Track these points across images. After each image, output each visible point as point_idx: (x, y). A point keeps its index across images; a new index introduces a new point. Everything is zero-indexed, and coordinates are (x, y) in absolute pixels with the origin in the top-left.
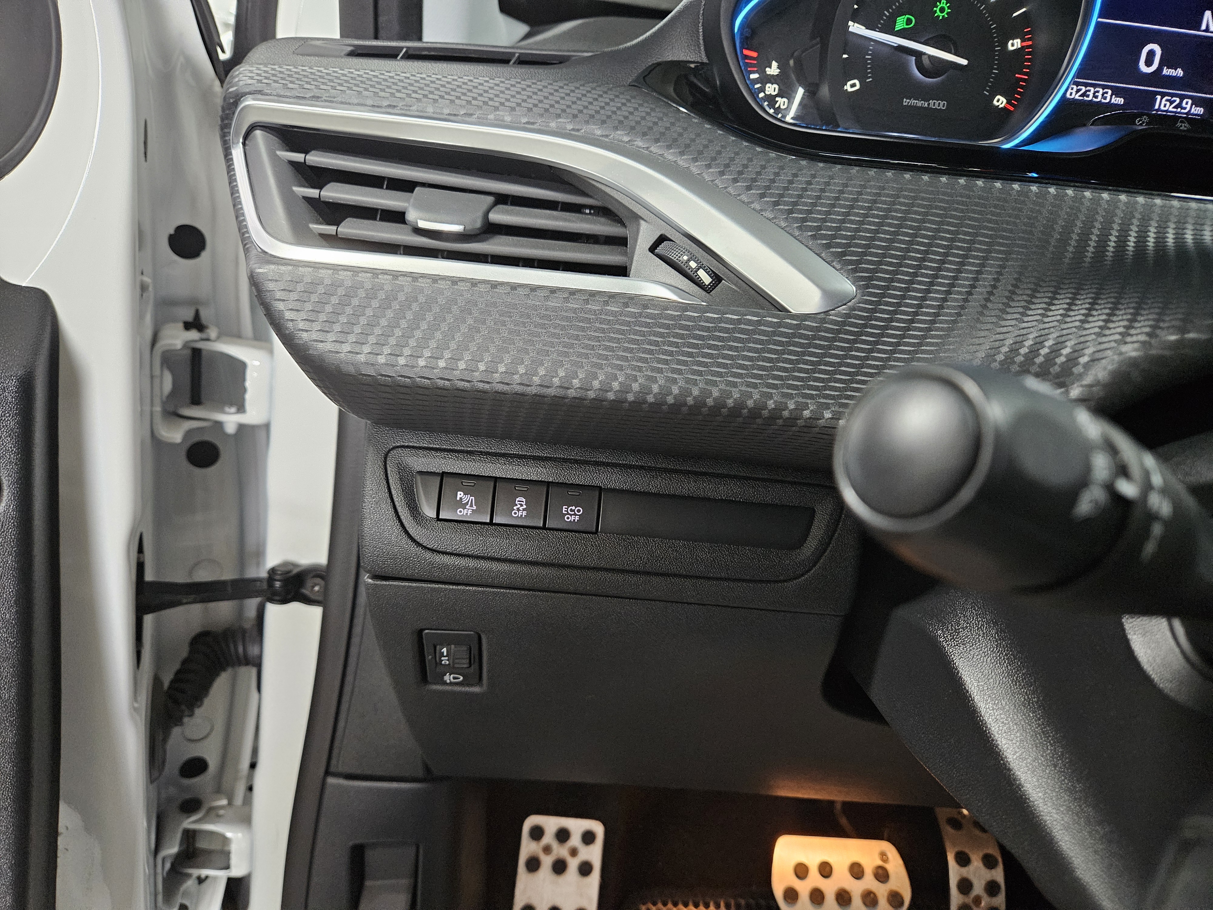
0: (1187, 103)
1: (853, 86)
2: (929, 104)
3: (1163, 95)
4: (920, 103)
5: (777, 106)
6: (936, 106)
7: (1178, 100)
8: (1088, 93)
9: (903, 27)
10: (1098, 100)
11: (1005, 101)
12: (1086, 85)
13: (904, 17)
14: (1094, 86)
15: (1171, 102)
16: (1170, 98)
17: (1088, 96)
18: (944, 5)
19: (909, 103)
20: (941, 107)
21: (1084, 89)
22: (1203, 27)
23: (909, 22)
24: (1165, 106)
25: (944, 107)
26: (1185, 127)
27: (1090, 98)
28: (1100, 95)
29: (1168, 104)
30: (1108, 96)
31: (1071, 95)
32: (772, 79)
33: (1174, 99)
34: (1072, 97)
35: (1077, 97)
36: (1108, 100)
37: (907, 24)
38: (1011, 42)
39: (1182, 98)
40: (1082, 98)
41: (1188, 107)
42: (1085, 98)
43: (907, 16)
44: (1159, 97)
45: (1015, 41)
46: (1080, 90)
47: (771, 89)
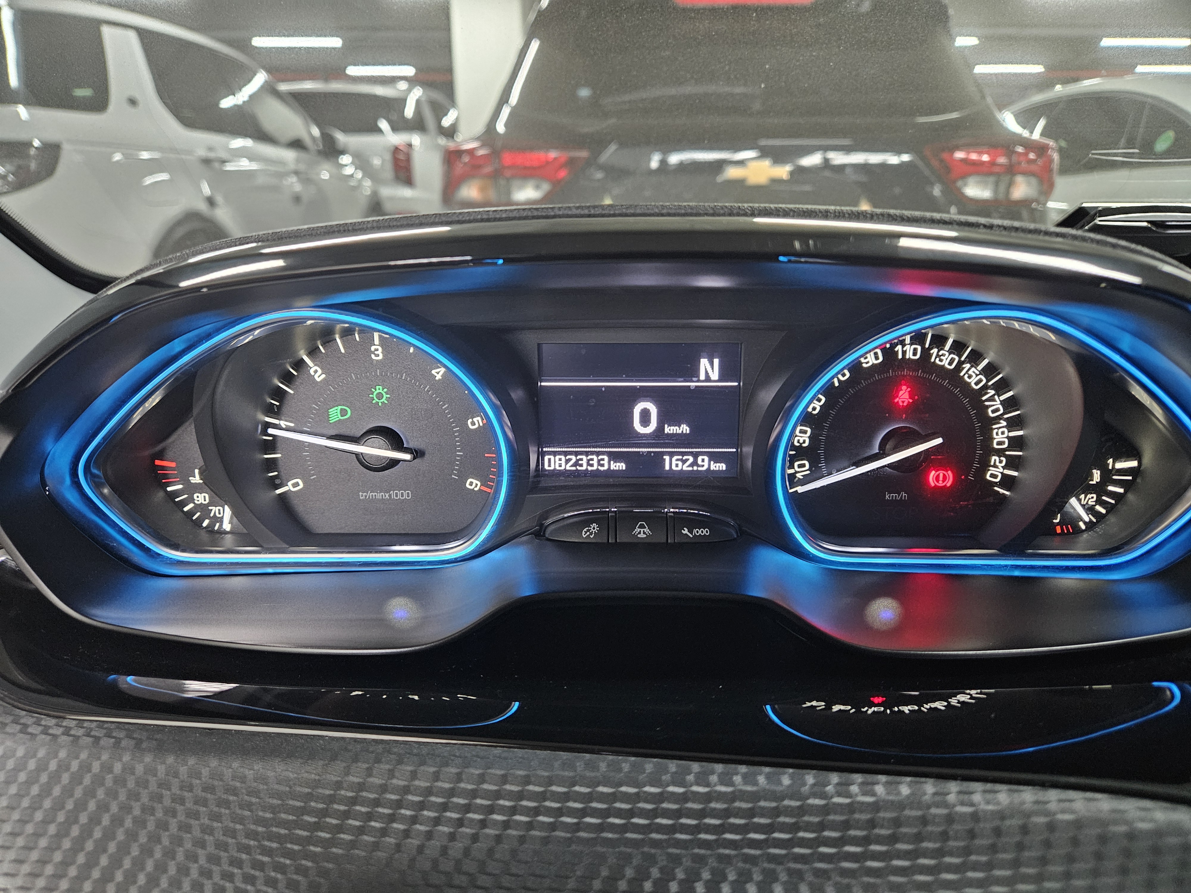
0: (703, 460)
1: (296, 485)
2: (390, 496)
3: (671, 455)
4: (379, 496)
5: (212, 515)
6: (399, 496)
7: (691, 459)
8: (580, 462)
9: (337, 419)
10: (595, 468)
11: (479, 484)
12: (576, 454)
13: (336, 408)
14: (587, 454)
15: (684, 462)
16: (680, 457)
17: (581, 465)
18: (381, 391)
19: (366, 496)
20: (405, 496)
21: (574, 459)
22: (702, 377)
23: (343, 412)
24: (677, 465)
25: (408, 496)
26: (644, 533)
27: (584, 468)
28: (595, 462)
29: (680, 463)
30: (606, 462)
31: (560, 466)
32: (197, 488)
33: (685, 457)
34: (563, 468)
35: (568, 468)
36: (606, 467)
37: (342, 416)
38: (470, 421)
39: (696, 455)
40: (574, 468)
41: (706, 464)
42: (579, 468)
43: (340, 407)
44: (667, 458)
45: (475, 420)
46: (570, 460)
47: (201, 498)
